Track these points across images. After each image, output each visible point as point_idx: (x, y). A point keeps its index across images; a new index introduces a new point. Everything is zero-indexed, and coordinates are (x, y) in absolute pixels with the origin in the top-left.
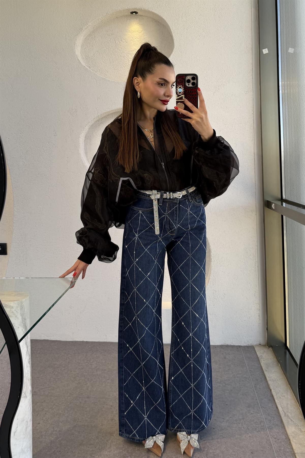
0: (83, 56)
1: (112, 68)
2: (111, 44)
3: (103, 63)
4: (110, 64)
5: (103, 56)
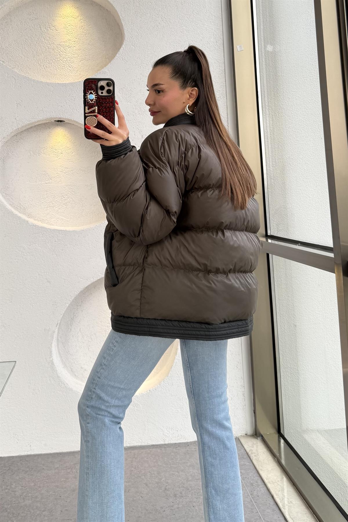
1: (36, 63)
2: (35, 31)
3: (23, 57)
4: (33, 57)
5: (23, 47)
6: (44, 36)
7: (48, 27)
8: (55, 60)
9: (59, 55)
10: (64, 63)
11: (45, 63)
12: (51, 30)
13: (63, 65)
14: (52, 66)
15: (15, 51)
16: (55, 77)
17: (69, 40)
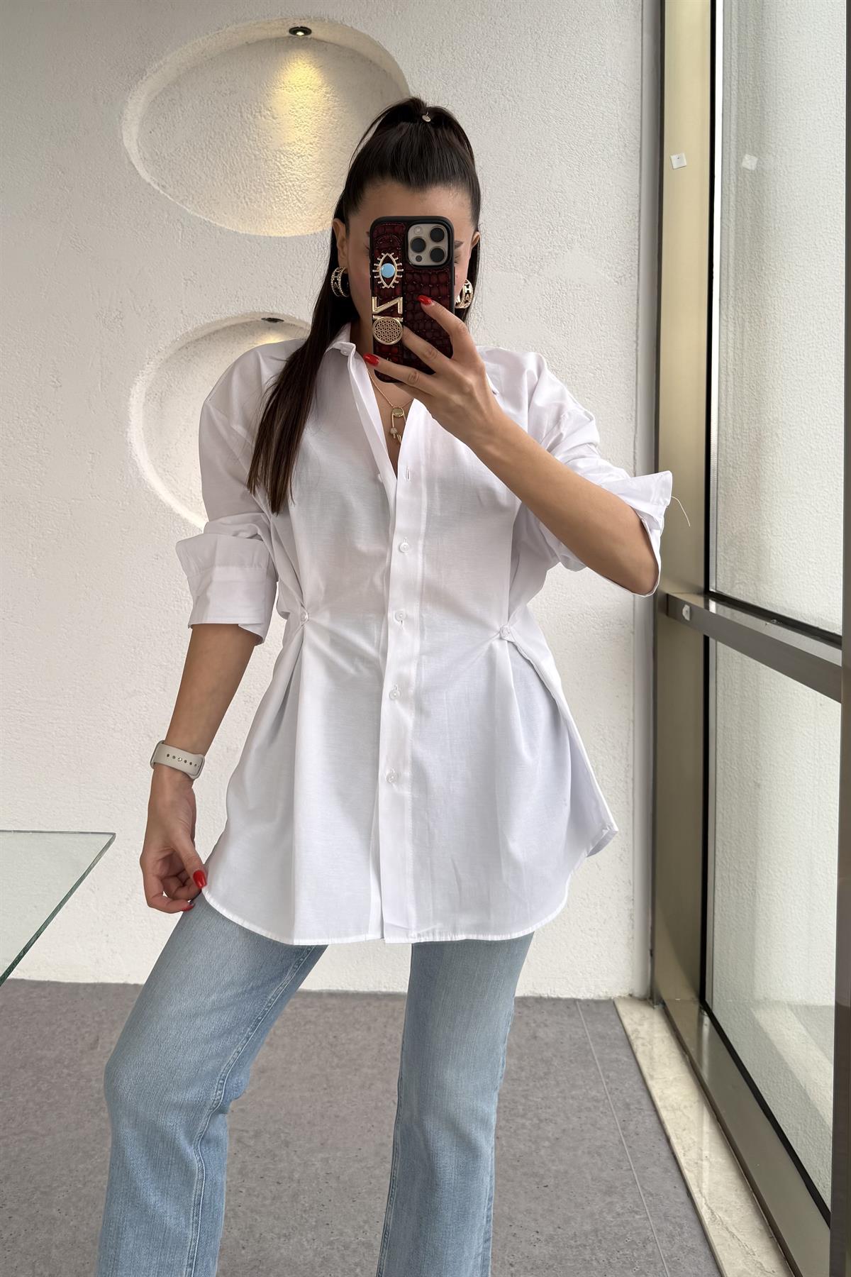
0: (144, 153)
1: (229, 191)
2: (229, 121)
3: (204, 177)
4: (224, 178)
5: (205, 155)
6: (248, 130)
7: (256, 112)
8: (269, 185)
9: (277, 174)
10: (287, 192)
11: (248, 190)
12: (263, 118)
13: (285, 197)
14: (261, 198)
15: (188, 163)
16: (267, 224)
17: (300, 140)
